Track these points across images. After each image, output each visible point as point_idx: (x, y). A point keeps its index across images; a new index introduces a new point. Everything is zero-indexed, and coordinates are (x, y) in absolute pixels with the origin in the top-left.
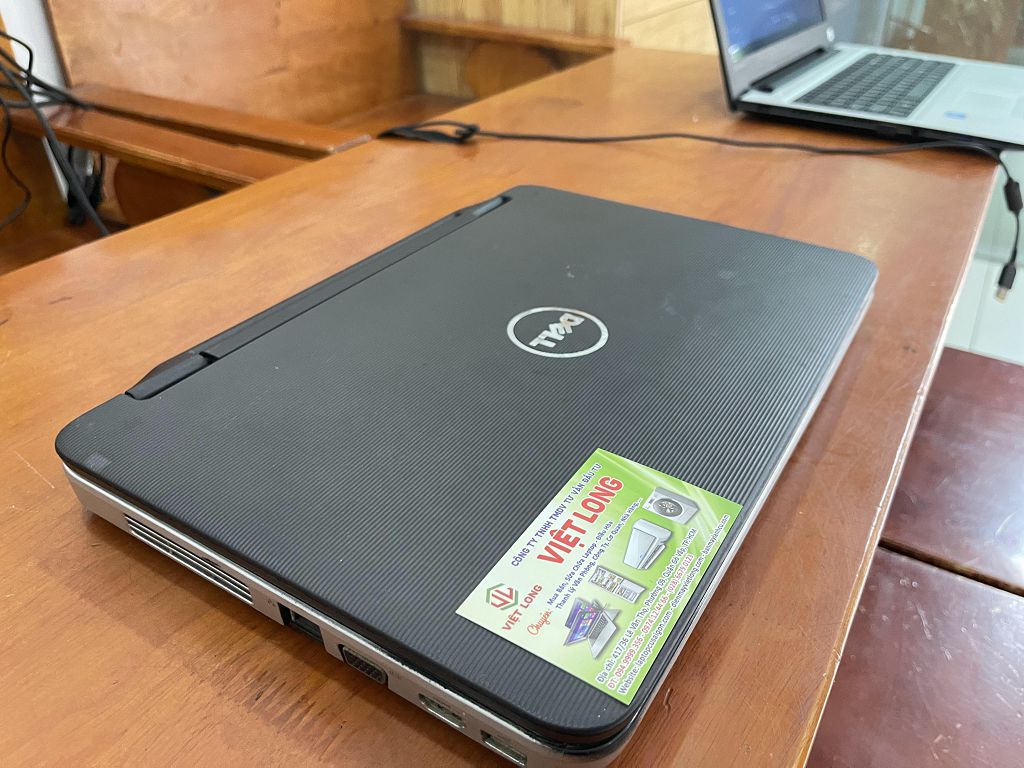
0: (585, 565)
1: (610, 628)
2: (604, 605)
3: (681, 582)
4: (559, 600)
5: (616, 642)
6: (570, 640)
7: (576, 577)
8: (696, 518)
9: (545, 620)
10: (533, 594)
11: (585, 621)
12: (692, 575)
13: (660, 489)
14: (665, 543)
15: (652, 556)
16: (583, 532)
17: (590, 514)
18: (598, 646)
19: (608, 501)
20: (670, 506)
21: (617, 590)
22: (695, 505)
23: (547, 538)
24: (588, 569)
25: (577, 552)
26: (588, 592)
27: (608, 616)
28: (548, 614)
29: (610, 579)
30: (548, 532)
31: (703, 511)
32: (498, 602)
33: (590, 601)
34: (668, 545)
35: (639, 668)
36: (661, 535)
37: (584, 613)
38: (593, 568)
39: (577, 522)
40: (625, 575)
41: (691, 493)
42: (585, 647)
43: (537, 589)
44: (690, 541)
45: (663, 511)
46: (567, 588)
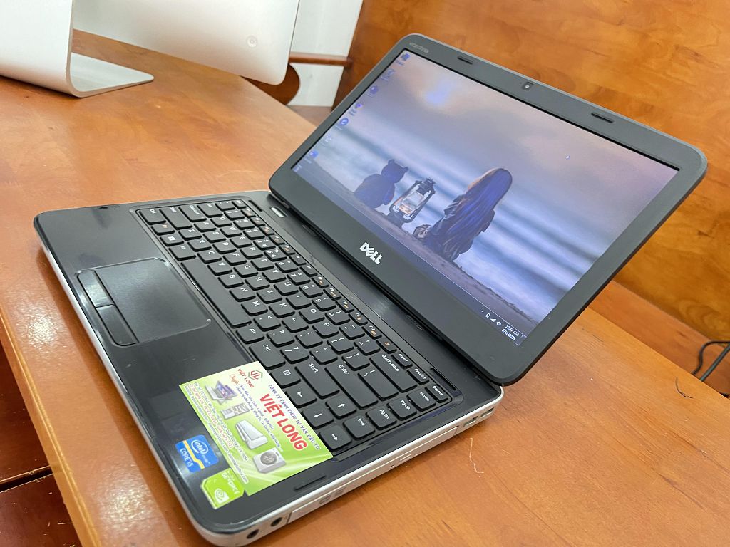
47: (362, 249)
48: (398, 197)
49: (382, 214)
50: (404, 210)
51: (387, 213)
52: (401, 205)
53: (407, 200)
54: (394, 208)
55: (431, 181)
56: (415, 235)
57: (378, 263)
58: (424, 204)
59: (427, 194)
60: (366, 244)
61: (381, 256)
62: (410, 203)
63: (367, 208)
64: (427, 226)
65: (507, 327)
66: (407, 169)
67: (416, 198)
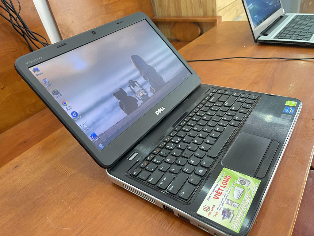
0: (224, 199)
1: (232, 215)
2: (230, 209)
3: (248, 202)
4: (219, 209)
5: (234, 218)
6: (223, 218)
7: (222, 203)
8: (250, 185)
9: (217, 214)
10: (213, 207)
11: (226, 213)
12: (250, 200)
13: (240, 178)
14: (243, 192)
15: (240, 196)
16: (223, 191)
17: (224, 186)
18: (230, 219)
19: (228, 182)
20: (243, 182)
21: (233, 205)
22: (249, 181)
23: (215, 193)
24: (225, 200)
25: (222, 196)
26: (226, 206)
27: (232, 212)
28: (217, 212)
29: (231, 203)
30: (215, 191)
31: (251, 183)
32: (206, 210)
33: (227, 208)
34: (244, 192)
35: (240, 224)
36: (242, 190)
37: (226, 211)
38: (226, 200)
39: (221, 188)
40: (234, 201)
41: (248, 178)
42: (227, 220)
43: (214, 206)
44: (249, 191)
45: (241, 183)
46: (221, 205)
47: (158, 114)
48: (135, 95)
49: (142, 104)
50: (142, 94)
51: (142, 102)
52: (139, 95)
53: (137, 92)
54: (140, 98)
55: (130, 81)
56: (154, 93)
57: (164, 109)
58: (141, 86)
59: (136, 84)
60: (156, 112)
61: (162, 107)
62: (139, 91)
63: (137, 110)
64: (151, 88)
65: (187, 75)
66: (121, 89)
67: (137, 89)
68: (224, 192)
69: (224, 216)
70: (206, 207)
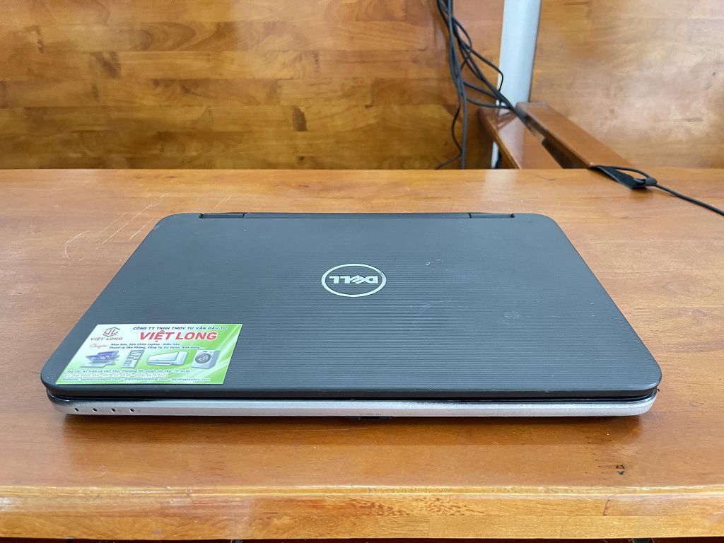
0: (144, 346)
1: (102, 365)
3: (144, 377)
4: (114, 346)
5: (93, 369)
6: (90, 357)
7: (133, 346)
8: (200, 369)
9: (99, 347)
10: (116, 339)
11: (104, 357)
12: (152, 379)
13: (217, 353)
14: (173, 364)
15: (159, 363)
16: (167, 338)
17: (182, 337)
18: (89, 365)
19: (196, 339)
20: (204, 359)
21: (130, 360)
22: (213, 365)
23: (156, 331)
26: (123, 353)
28: (105, 346)
29: (136, 356)
30: (161, 330)
31: (207, 371)
32: (107, 332)
34: (171, 366)
35: (80, 380)
36: (177, 362)
38: (141, 349)
39: (173, 337)
40: (141, 359)
42: (87, 362)
43: (120, 339)
44: (179, 372)
45: (200, 356)
46: (124, 346)
68: (163, 341)
69: (95, 356)
70: (116, 330)
